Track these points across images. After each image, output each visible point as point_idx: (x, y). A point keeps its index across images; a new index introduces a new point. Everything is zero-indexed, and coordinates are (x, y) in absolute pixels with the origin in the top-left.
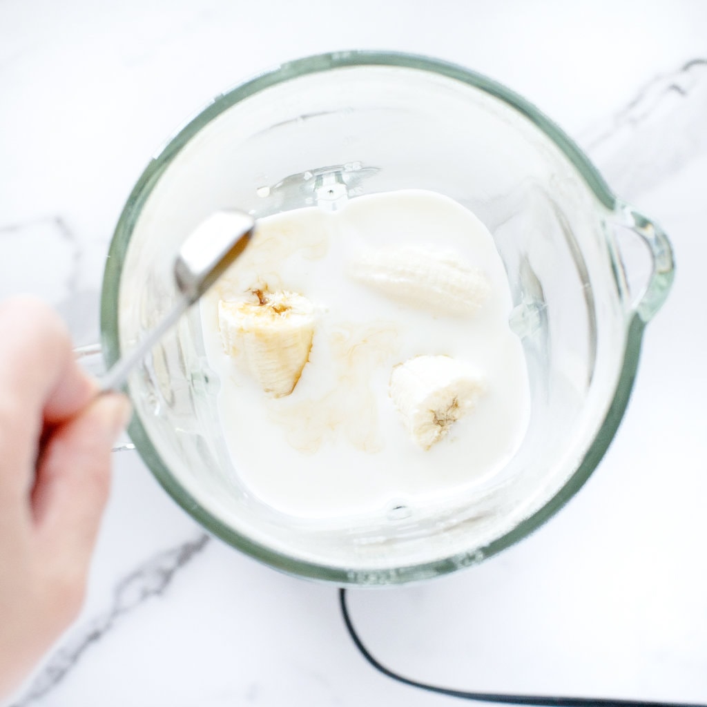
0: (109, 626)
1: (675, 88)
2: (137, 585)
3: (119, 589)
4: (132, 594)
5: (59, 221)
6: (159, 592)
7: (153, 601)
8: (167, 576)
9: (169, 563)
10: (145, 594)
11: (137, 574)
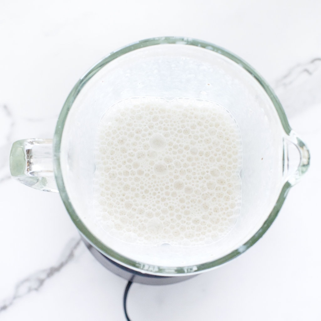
0: (11, 304)
1: (306, 71)
2: (27, 285)
3: (18, 287)
4: (23, 289)
5: (5, 107)
6: (36, 289)
7: (34, 293)
8: (41, 282)
9: (43, 276)
10: (30, 290)
11: (27, 280)
